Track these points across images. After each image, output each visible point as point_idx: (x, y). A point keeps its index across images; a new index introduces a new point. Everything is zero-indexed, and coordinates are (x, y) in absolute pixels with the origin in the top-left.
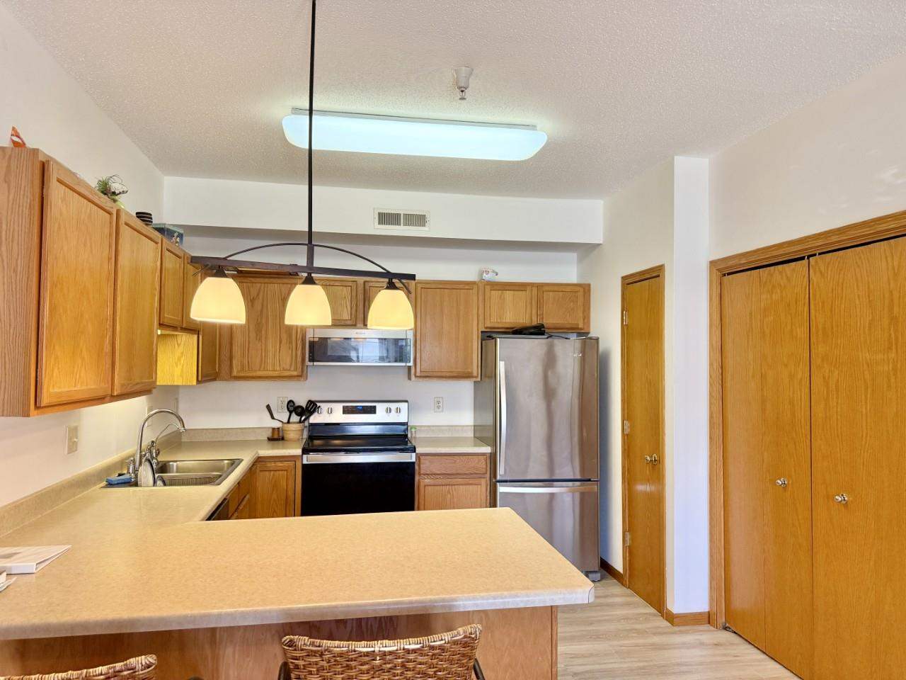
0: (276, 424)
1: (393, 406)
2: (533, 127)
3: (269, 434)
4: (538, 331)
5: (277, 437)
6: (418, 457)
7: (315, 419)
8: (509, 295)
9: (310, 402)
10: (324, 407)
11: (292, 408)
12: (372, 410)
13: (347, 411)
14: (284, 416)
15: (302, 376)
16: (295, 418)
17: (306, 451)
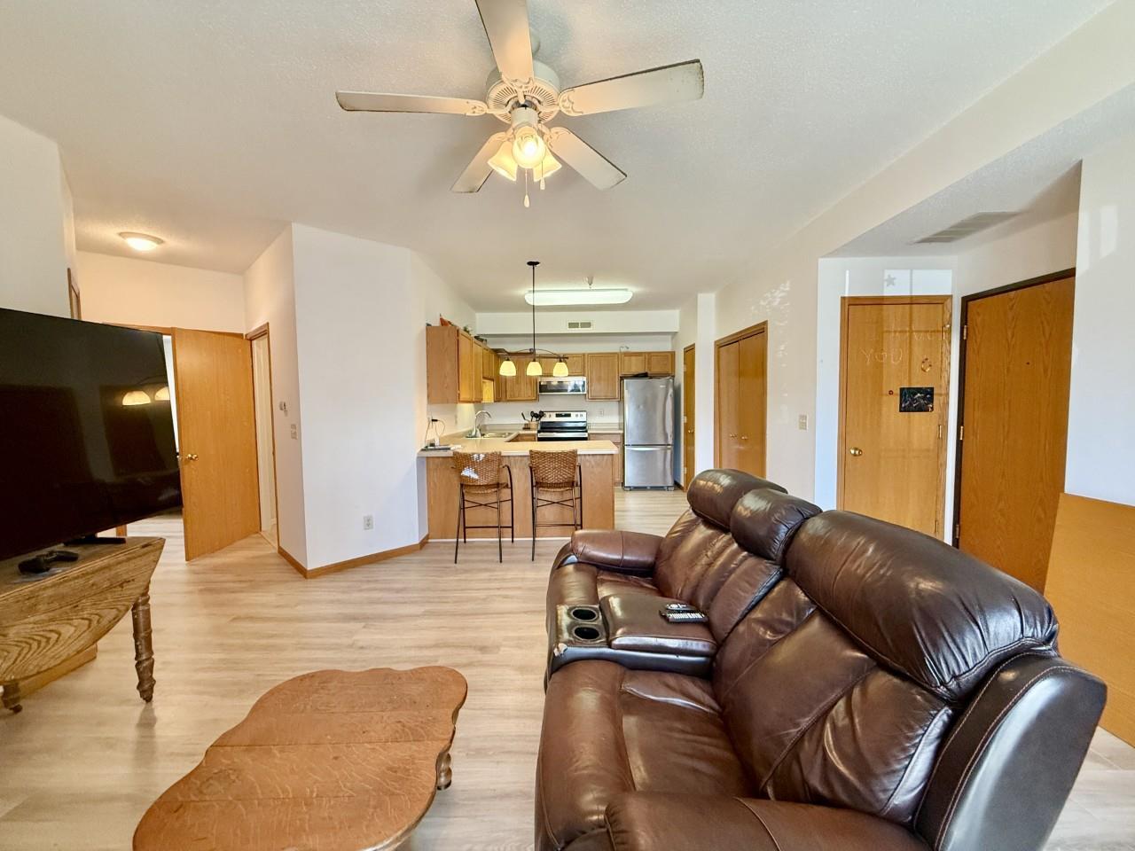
0: (527, 422)
1: (579, 413)
2: (626, 290)
3: (523, 426)
4: (645, 375)
5: (527, 428)
6: (589, 434)
7: (543, 420)
8: (633, 358)
9: (541, 412)
10: (547, 414)
11: (534, 415)
12: (569, 415)
13: (557, 416)
14: (530, 418)
15: (537, 399)
16: (534, 419)
17: (539, 432)
